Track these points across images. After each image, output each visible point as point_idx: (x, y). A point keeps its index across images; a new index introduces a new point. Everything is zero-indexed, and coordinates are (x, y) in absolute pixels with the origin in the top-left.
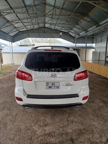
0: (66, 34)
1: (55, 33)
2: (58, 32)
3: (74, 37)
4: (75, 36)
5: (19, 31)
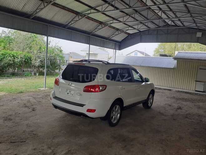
2: (194, 31)
5: (129, 34)
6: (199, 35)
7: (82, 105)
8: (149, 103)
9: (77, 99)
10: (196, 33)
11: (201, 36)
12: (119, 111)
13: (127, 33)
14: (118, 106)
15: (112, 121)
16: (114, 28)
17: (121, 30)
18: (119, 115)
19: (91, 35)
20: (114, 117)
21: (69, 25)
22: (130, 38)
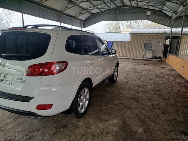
0: (158, 13)
1: (139, 12)
2: (144, 10)
3: (170, 18)
4: (171, 16)
5: (92, 14)
6: (149, 13)
7: (27, 99)
8: (115, 76)
9: (18, 89)
10: (147, 12)
11: (150, 15)
12: (88, 96)
13: (90, 12)
14: (86, 90)
15: (79, 109)
16: (81, 7)
17: (86, 9)
18: (87, 102)
19: (61, 13)
20: (81, 104)
21: (41, 2)
22: (92, 17)
